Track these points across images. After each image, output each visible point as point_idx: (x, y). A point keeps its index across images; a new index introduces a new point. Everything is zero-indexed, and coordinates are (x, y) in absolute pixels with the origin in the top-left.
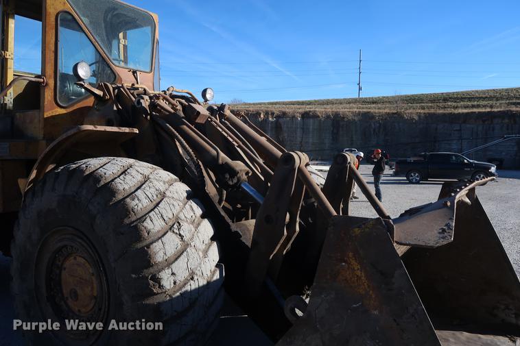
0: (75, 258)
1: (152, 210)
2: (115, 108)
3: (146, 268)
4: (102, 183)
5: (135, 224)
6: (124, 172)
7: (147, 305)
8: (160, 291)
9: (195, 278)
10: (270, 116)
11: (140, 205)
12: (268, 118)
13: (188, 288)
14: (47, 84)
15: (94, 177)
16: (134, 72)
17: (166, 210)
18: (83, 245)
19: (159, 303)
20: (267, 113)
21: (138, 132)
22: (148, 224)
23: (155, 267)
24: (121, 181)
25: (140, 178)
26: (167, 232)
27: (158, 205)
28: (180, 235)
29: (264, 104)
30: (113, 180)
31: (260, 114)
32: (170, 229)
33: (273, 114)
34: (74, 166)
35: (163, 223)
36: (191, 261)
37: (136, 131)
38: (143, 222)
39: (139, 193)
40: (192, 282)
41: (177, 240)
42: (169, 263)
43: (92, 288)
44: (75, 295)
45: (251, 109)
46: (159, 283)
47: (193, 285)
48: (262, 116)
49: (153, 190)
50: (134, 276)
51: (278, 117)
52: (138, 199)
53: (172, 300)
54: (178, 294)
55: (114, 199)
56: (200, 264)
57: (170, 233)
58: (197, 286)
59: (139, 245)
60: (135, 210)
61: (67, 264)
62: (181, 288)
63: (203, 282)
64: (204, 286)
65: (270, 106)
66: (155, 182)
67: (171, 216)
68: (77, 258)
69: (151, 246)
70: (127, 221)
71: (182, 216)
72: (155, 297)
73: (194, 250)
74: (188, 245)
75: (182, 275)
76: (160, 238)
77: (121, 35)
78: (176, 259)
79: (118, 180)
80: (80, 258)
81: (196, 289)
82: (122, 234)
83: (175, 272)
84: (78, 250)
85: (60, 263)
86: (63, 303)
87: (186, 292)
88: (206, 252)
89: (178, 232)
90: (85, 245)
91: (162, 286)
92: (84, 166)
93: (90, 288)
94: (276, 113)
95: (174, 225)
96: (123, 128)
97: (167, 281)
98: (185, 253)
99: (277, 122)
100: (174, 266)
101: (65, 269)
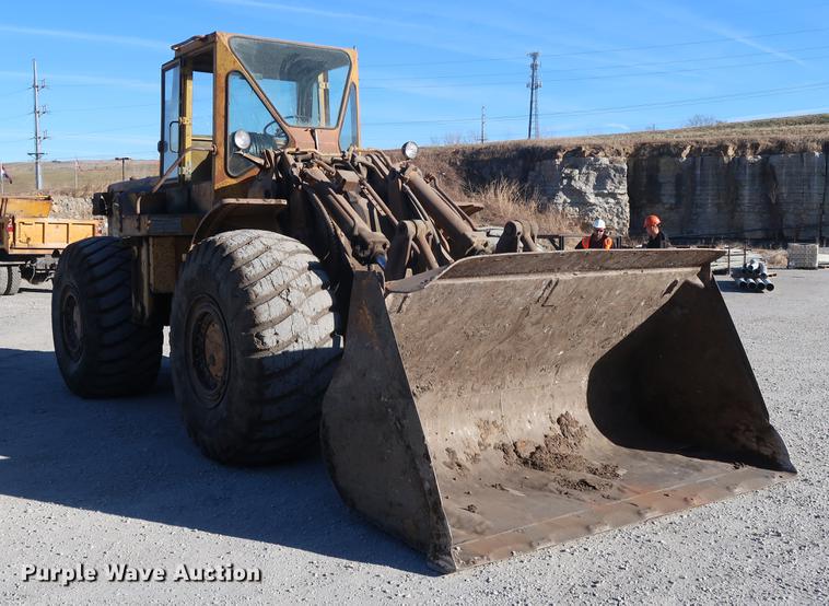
1: (264, 276)
2: (274, 178)
3: (253, 327)
5: (246, 288)
6: (248, 243)
8: (263, 347)
9: (300, 340)
10: (749, 151)
11: (253, 272)
12: (744, 156)
13: (291, 349)
14: (217, 153)
15: (222, 248)
16: (312, 132)
17: (278, 277)
19: (262, 358)
20: (742, 146)
21: (285, 203)
22: (257, 289)
23: (260, 326)
24: (243, 251)
25: (261, 247)
26: (275, 296)
27: (271, 272)
28: (288, 300)
29: (742, 125)
30: (236, 250)
31: (727, 148)
32: (278, 294)
33: (755, 146)
35: (272, 288)
36: (296, 324)
38: (254, 287)
39: (255, 261)
40: (296, 344)
41: (284, 305)
42: (273, 323)
43: (223, 352)
44: (213, 361)
45: (707, 139)
46: (263, 340)
47: (296, 347)
48: (731, 152)
49: (269, 259)
50: (243, 334)
51: (768, 152)
52: (254, 267)
53: (274, 356)
54: (280, 352)
55: (233, 266)
56: (307, 329)
57: (277, 298)
58: (301, 348)
59: (248, 308)
60: (249, 276)
61: (208, 332)
62: (283, 348)
63: (308, 346)
64: (310, 350)
65: (752, 130)
66: (275, 252)
67: (281, 283)
68: (215, 325)
69: (258, 308)
70: (241, 286)
71: (294, 283)
72: (260, 353)
73: (301, 316)
74: (295, 310)
75: (285, 336)
76: (267, 301)
77: (321, 77)
78: (280, 321)
79: (240, 250)
81: (299, 352)
82: (237, 296)
83: (279, 333)
85: (204, 331)
87: (287, 352)
88: (315, 320)
89: (286, 298)
91: (265, 343)
94: (764, 143)
95: (283, 291)
96: (269, 200)
97: (270, 339)
98: (290, 317)
99: (764, 163)
100: (277, 327)
101: (207, 336)
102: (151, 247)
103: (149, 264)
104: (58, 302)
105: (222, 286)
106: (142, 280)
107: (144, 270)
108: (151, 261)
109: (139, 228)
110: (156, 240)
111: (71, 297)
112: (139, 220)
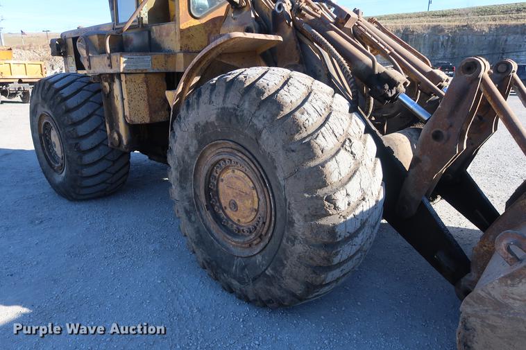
0: (233, 171)
1: (323, 125)
2: (253, 16)
3: (320, 188)
4: (266, 95)
5: (306, 141)
6: (286, 83)
7: (321, 226)
8: (335, 212)
9: (367, 199)
11: (311, 121)
13: (360, 210)
17: (336, 125)
18: (244, 160)
19: (334, 225)
21: (282, 40)
22: (321, 141)
23: (329, 187)
24: (287, 93)
25: (303, 89)
26: (340, 150)
27: (327, 119)
28: (352, 153)
30: (277, 92)
32: (342, 146)
34: (230, 77)
35: (335, 140)
36: (363, 180)
37: (280, 39)
38: (316, 139)
39: (307, 105)
40: (364, 202)
41: (350, 158)
42: (343, 183)
43: (253, 202)
44: (235, 206)
46: (335, 205)
47: (365, 207)
49: (319, 103)
50: (307, 195)
52: (308, 113)
53: (346, 221)
54: (352, 216)
55: (282, 112)
56: (370, 183)
57: (342, 152)
58: (368, 208)
59: (312, 164)
60: (306, 126)
61: (224, 176)
62: (354, 209)
63: (372, 203)
64: (373, 207)
66: (319, 94)
67: (342, 132)
68: (236, 171)
69: (326, 165)
70: (297, 137)
71: (350, 131)
72: (329, 217)
73: (365, 170)
74: (359, 163)
75: (355, 196)
76: (333, 156)
78: (350, 179)
79: (282, 92)
80: (239, 172)
81: (367, 211)
82: (293, 151)
83: (349, 193)
84: (237, 163)
85: (217, 175)
86: (221, 212)
88: (374, 171)
89: (350, 150)
90: (247, 159)
91: (338, 208)
92: (241, 76)
93: (250, 201)
95: (345, 142)
96: (269, 36)
97: (341, 201)
98: (358, 173)
100: (349, 186)
101: (222, 180)
102: (123, 83)
103: (123, 99)
104: (37, 127)
105: (264, 135)
106: (116, 113)
107: (118, 103)
108: (125, 96)
109: (110, 66)
110: (128, 77)
111: (47, 123)
112: (109, 58)
